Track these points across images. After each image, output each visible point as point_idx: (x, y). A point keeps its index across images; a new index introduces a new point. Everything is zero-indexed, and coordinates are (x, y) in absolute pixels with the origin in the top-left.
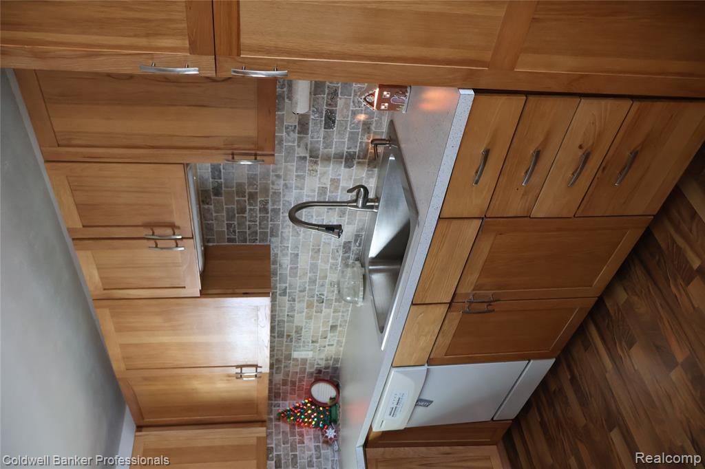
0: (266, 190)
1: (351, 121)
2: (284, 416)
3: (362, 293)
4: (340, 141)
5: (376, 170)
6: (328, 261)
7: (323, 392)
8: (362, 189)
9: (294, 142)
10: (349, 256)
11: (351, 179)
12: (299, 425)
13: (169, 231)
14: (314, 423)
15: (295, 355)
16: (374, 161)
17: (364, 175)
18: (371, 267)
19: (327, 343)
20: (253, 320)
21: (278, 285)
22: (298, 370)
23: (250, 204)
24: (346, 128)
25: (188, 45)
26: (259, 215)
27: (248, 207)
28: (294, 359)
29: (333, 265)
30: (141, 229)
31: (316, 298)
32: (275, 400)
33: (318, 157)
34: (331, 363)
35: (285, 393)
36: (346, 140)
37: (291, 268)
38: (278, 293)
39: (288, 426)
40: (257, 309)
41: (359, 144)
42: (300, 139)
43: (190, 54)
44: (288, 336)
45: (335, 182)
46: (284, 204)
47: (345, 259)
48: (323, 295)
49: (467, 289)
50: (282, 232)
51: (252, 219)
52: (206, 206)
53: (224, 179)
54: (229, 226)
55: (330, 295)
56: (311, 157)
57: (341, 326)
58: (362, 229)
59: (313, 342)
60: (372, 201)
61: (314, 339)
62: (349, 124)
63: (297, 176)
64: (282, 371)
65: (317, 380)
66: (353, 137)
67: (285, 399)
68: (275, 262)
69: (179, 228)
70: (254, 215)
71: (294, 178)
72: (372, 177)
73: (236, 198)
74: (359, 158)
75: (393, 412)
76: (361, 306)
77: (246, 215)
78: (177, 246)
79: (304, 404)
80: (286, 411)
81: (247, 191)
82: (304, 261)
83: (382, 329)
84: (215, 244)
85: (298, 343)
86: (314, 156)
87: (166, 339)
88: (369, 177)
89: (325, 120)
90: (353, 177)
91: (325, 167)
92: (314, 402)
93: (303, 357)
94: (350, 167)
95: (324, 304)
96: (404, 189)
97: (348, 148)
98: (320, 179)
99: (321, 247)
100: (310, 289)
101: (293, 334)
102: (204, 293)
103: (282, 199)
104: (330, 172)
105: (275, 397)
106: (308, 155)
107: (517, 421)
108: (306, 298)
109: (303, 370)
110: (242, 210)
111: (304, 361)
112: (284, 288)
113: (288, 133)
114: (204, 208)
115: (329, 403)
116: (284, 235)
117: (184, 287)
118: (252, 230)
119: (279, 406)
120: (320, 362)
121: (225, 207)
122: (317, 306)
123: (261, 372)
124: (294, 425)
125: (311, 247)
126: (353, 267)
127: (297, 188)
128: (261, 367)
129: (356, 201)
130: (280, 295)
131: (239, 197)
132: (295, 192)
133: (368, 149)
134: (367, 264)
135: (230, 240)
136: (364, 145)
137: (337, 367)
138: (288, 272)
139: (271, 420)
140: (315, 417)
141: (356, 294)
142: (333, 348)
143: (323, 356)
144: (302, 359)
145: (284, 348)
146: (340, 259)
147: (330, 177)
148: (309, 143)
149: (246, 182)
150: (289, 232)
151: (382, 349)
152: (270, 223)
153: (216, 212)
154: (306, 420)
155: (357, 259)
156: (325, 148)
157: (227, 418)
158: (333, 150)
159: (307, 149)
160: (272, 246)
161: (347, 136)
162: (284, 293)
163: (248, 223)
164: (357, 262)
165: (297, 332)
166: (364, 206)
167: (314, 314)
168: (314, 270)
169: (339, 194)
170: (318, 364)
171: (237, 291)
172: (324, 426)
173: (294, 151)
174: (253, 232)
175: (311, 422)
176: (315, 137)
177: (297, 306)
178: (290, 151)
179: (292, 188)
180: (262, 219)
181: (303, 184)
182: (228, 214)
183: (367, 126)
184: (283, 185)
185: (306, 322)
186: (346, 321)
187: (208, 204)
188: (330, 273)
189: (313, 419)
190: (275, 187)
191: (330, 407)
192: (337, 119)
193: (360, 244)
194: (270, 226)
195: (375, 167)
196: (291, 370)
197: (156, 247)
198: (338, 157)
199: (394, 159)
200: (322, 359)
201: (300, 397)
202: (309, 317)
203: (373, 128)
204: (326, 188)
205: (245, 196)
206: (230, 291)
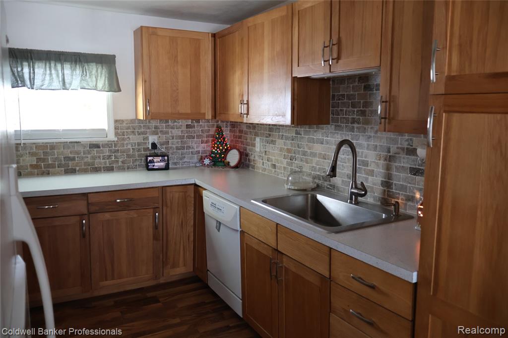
0: (367, 122)
1: (415, 187)
2: (219, 130)
3: (293, 188)
4: (401, 178)
5: (379, 203)
6: (318, 165)
7: (233, 157)
8: (363, 192)
9: (401, 144)
10: (320, 180)
11: (373, 184)
12: (213, 141)
13: (335, 56)
14: (214, 150)
15: (258, 139)
16: (386, 202)
17: (376, 194)
18: (309, 195)
19: (264, 162)
20: (276, 112)
21: (303, 129)
22: (248, 141)
23: (358, 111)
24: (410, 183)
25: (453, 74)
26: (350, 117)
27: (355, 109)
28: (255, 138)
29: (315, 169)
30: (337, 36)
31: (293, 155)
32: (230, 124)
33: (389, 161)
34: (252, 163)
35: (234, 132)
36: (401, 183)
37: (314, 139)
38: (298, 129)
39: (213, 133)
40: (284, 116)
41: (398, 192)
42: (403, 149)
43: (447, 76)
44: (270, 135)
45: (371, 173)
46: (357, 135)
47: (318, 177)
48: (295, 160)
49: (286, 263)
50: (338, 133)
51: (347, 112)
52: (357, 80)
53: (376, 93)
54: (343, 96)
55: (296, 165)
56: (390, 156)
57: (275, 171)
58: (339, 190)
59: (266, 152)
60: (356, 199)
61: (267, 153)
62: (414, 186)
63: (376, 146)
64: (247, 130)
65: (241, 154)
66: (403, 188)
67: (231, 131)
68: (318, 128)
69: (337, 62)
70: (350, 114)
71: (375, 144)
72: (374, 200)
73: (362, 101)
74: (388, 191)
75: (213, 205)
76: (285, 187)
77: (350, 108)
78: (324, 61)
79: (226, 144)
80: (222, 132)
81: (367, 109)
82: (318, 148)
83: (265, 201)
84: (331, 86)
85: (265, 141)
86: (390, 159)
87: (266, 53)
88: (374, 198)
89: (416, 168)
90: (375, 186)
91: (382, 166)
92: (227, 151)
93: (256, 144)
94: (382, 184)
95: (289, 161)
96: (363, 223)
97: (395, 184)
98: (374, 162)
99: (327, 161)
100: (299, 151)
101: (271, 139)
102: (295, 80)
103: (361, 134)
104: (378, 170)
105: (232, 125)
106: (391, 154)
107: (207, 287)
108: (294, 149)
109: (248, 144)
110: (353, 106)
111: (254, 145)
112: (301, 133)
113: (407, 140)
114: (356, 78)
115: (225, 161)
116: (336, 135)
117: (298, 66)
118: (340, 112)
119: (226, 127)
120: (253, 156)
121: (356, 93)
122: (288, 155)
123: (243, 117)
124: (213, 137)
125: (328, 153)
126: (313, 182)
127: (368, 145)
128: (247, 117)
129: (356, 188)
130: (296, 130)
131: (363, 103)
132: (365, 143)
133: (393, 198)
134: (313, 193)
135: (334, 96)
136: (397, 196)
137: (249, 167)
138: (311, 137)
139: (218, 122)
140: (218, 151)
141: (293, 183)
142: (261, 165)
143: (257, 158)
144: (255, 143)
145: (262, 131)
146: (318, 173)
147: (375, 170)
148: (400, 155)
149: (373, 109)
150: (338, 138)
151: (252, 201)
152: (344, 125)
153: (353, 86)
154: (216, 145)
155: (318, 186)
156: (396, 167)
157: (218, 93)
158: (395, 173)
159: (395, 154)
160: (329, 126)
161: (405, 184)
162: (297, 133)
163: (345, 109)
164: (315, 185)
165: (272, 141)
166: (352, 193)
167: (284, 154)
168: (312, 155)
169: (363, 175)
170: (251, 154)
171: (296, 102)
172: (212, 157)
173: (395, 144)
174: (338, 113)
175: (214, 149)
176: (404, 160)
177: (289, 142)
178: (395, 141)
179: (368, 141)
180: (347, 119)
181: (370, 150)
182: (352, 95)
183: (411, 199)
184: (370, 135)
185: (278, 148)
186: (278, 175)
187: (359, 81)
188: (310, 166)
189: (216, 150)
190: (369, 129)
191: (224, 162)
192: (417, 177)
193: (328, 188)
194: (342, 125)
195: (381, 203)
196: (249, 136)
197: (325, 47)
198: (389, 176)
199: (384, 217)
200: (254, 157)
201: (232, 141)
202: (281, 149)
203: (410, 203)
204: (368, 166)
205: (363, 108)
206: (296, 97)
